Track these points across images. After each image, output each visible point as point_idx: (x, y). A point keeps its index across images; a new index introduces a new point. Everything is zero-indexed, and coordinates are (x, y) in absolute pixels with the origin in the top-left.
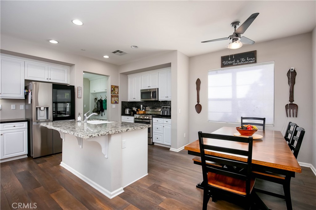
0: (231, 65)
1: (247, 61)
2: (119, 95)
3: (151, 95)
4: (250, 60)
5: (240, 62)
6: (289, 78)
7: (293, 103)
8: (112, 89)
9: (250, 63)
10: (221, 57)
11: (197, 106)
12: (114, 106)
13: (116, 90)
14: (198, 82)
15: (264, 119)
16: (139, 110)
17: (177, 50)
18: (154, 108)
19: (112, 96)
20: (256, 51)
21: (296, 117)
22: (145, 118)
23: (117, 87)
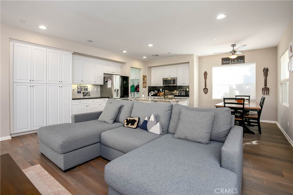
0: (229, 63)
1: (239, 62)
2: (147, 82)
3: (172, 82)
4: (241, 61)
5: (234, 62)
6: (264, 73)
7: (267, 87)
8: (143, 78)
9: (241, 63)
10: (222, 58)
11: (205, 89)
12: (144, 89)
13: (145, 78)
14: (206, 74)
15: (249, 96)
16: (159, 92)
17: (193, 54)
18: (172, 91)
19: (143, 83)
20: (244, 56)
21: (268, 95)
23: (146, 76)
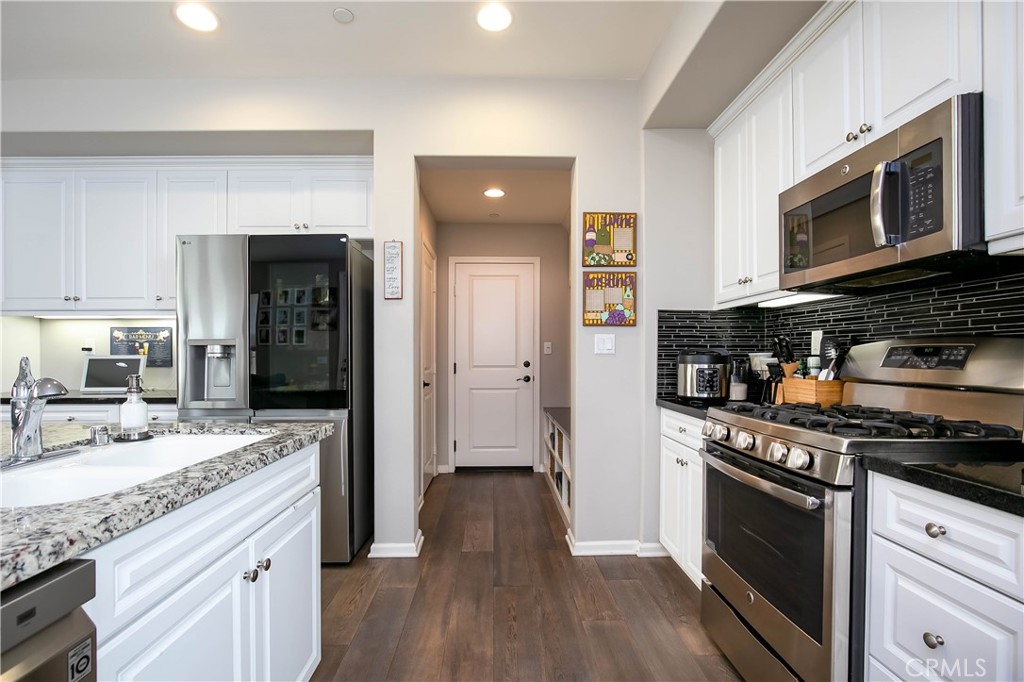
2: (643, 271)
8: (591, 236)
12: (605, 340)
13: (621, 238)
16: (788, 368)
18: (937, 351)
19: (589, 282)
22: (777, 451)
23: (630, 221)
